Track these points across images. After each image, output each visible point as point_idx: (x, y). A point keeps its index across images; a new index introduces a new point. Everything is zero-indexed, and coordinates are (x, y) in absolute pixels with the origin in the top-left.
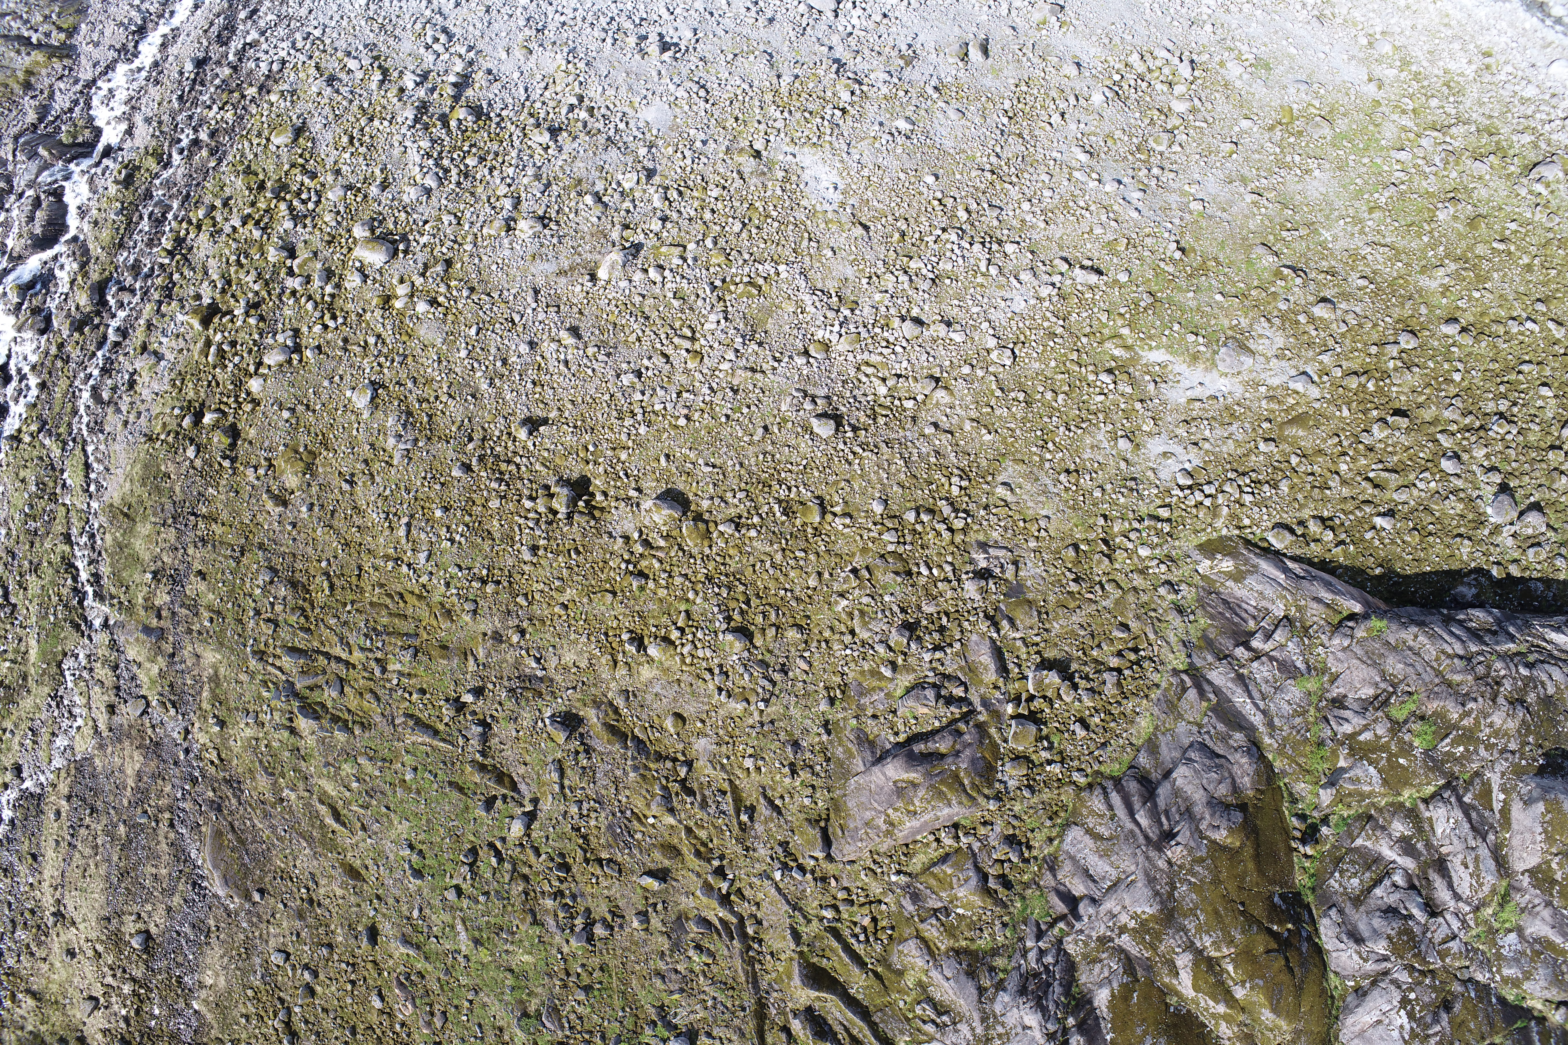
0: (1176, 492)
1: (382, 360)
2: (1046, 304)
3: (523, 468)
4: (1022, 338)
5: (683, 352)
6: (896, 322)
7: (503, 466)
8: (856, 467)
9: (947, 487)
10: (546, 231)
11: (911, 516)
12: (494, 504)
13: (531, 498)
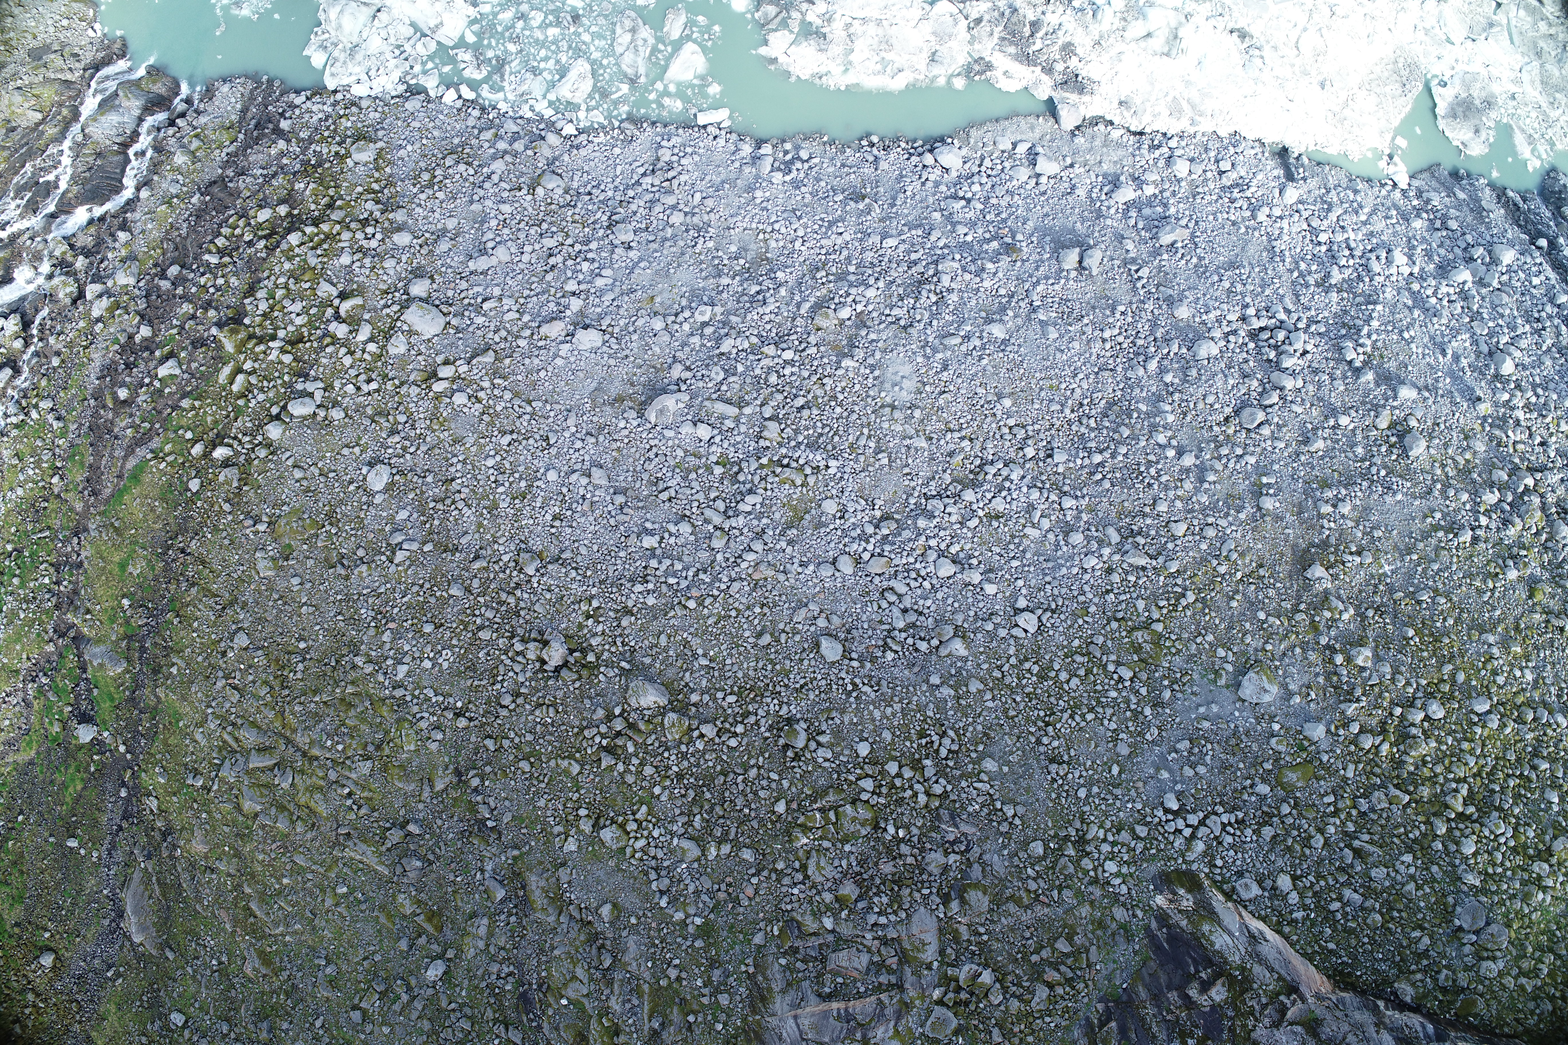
0: (1160, 813)
1: (407, 443)
2: (1087, 577)
3: (522, 604)
4: (1053, 606)
5: (710, 527)
6: (932, 556)
7: (504, 596)
8: (852, 700)
9: (935, 747)
10: (605, 349)
11: (892, 768)
12: (484, 635)
13: (523, 641)
